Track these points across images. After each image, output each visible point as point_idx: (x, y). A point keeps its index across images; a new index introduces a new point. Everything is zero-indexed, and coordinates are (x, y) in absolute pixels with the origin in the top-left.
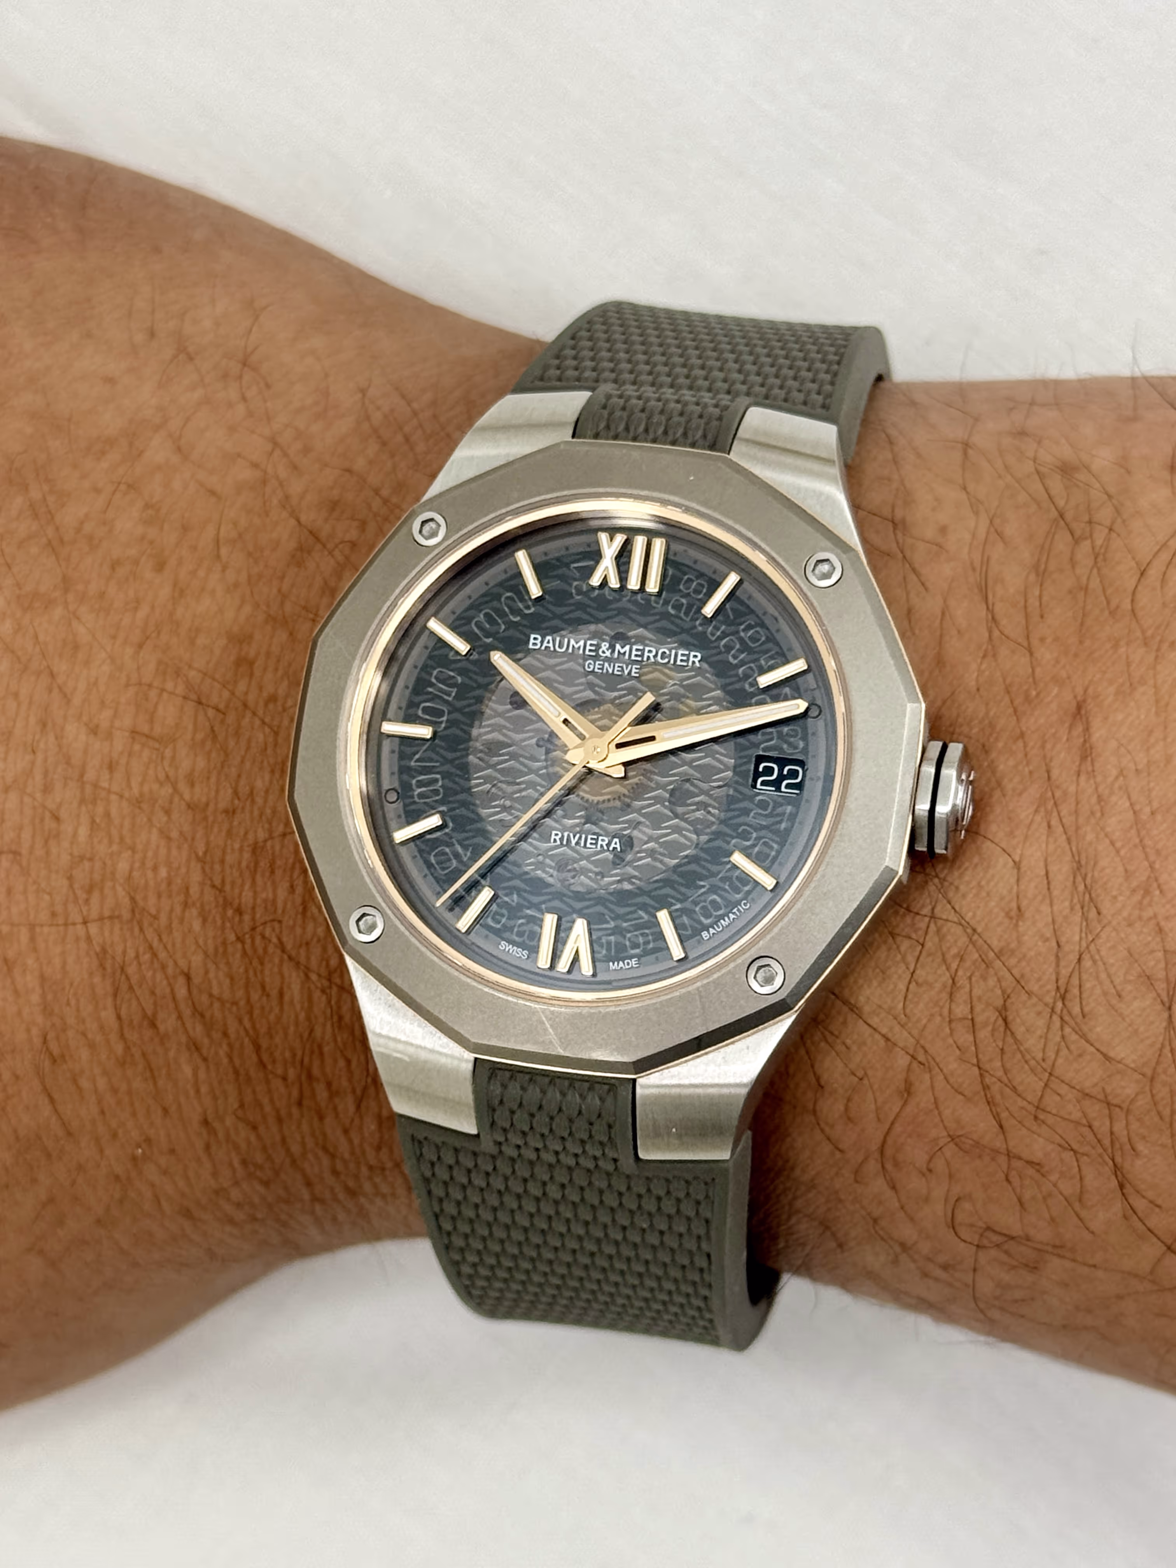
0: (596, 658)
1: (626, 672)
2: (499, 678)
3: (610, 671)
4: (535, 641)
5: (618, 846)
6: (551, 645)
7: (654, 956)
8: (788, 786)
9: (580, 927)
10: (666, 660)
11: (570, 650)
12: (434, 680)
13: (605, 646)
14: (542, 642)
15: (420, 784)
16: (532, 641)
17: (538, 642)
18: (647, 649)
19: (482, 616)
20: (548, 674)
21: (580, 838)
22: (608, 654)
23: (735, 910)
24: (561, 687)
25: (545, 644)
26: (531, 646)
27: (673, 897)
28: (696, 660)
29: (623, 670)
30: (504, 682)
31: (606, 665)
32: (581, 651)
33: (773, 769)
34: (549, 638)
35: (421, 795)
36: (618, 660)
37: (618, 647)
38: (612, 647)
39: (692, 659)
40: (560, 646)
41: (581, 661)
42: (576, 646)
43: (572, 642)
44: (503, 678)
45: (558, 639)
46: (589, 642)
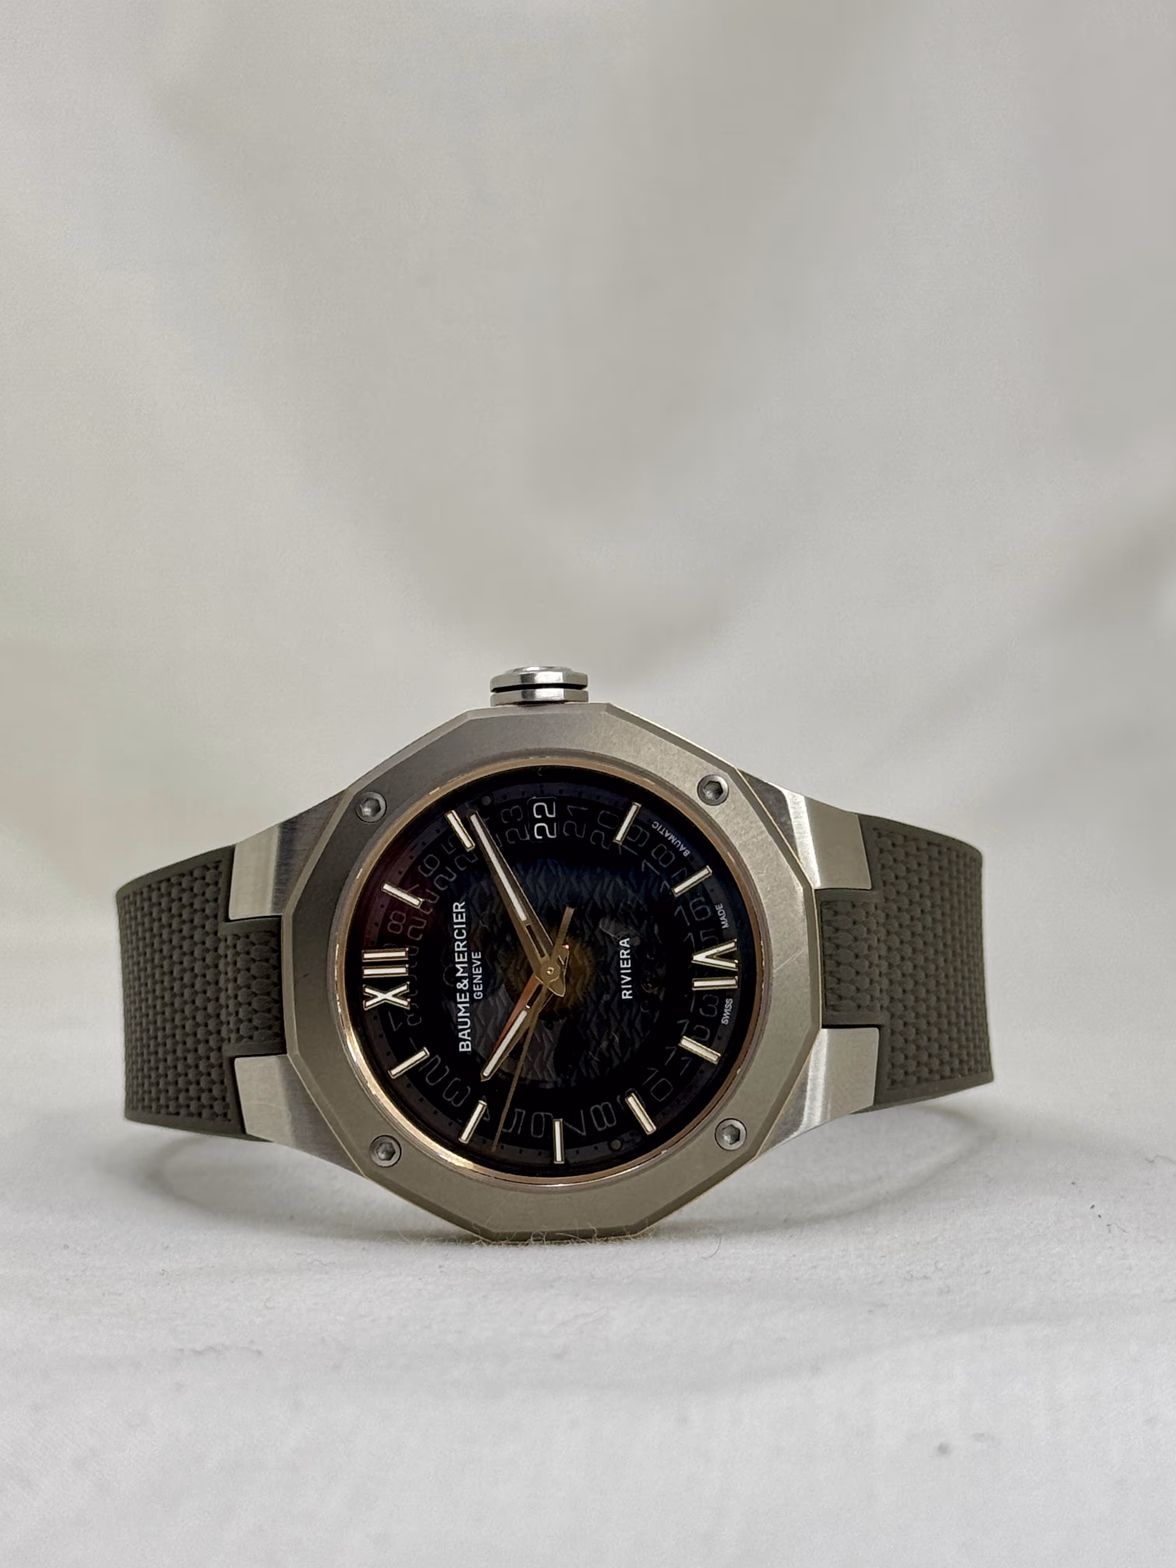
0: (471, 991)
1: (479, 963)
2: (500, 1075)
3: (480, 977)
4: (465, 1047)
5: (625, 941)
6: (466, 1032)
7: (711, 894)
8: (551, 812)
9: (700, 958)
10: (464, 931)
11: (468, 1014)
12: (510, 1131)
13: (459, 986)
14: (465, 1040)
15: (601, 1124)
16: (465, 1050)
17: (465, 1044)
18: (456, 949)
19: (449, 1100)
20: (490, 1033)
21: (624, 974)
22: (466, 982)
23: (662, 833)
24: (500, 1016)
25: (466, 1037)
26: (470, 1049)
27: (660, 887)
28: (460, 906)
29: (478, 966)
30: (504, 1069)
31: (475, 981)
32: (468, 1005)
33: (538, 828)
34: (460, 1035)
35: (610, 1121)
36: (471, 974)
37: (459, 974)
38: (460, 979)
39: (459, 910)
40: (466, 1023)
41: (475, 1004)
42: (463, 1010)
43: (460, 1014)
44: (499, 1070)
45: (460, 1027)
46: (459, 1000)
